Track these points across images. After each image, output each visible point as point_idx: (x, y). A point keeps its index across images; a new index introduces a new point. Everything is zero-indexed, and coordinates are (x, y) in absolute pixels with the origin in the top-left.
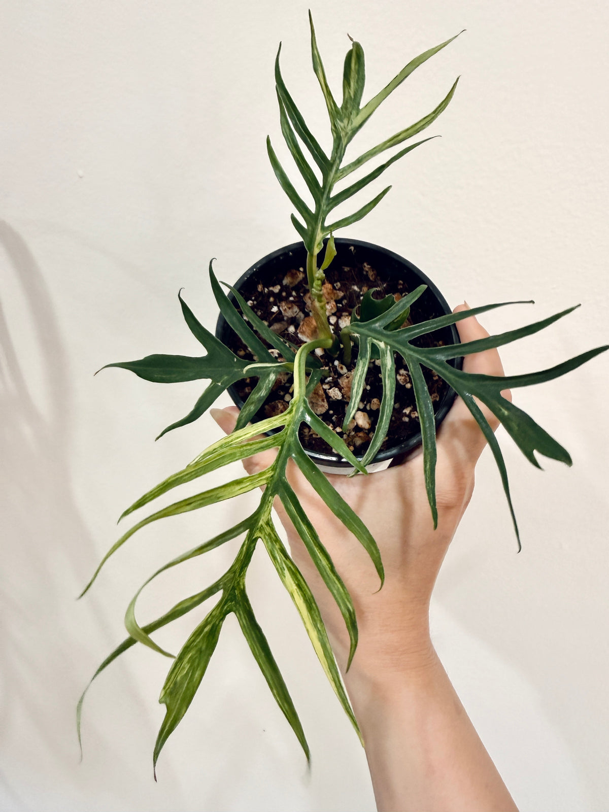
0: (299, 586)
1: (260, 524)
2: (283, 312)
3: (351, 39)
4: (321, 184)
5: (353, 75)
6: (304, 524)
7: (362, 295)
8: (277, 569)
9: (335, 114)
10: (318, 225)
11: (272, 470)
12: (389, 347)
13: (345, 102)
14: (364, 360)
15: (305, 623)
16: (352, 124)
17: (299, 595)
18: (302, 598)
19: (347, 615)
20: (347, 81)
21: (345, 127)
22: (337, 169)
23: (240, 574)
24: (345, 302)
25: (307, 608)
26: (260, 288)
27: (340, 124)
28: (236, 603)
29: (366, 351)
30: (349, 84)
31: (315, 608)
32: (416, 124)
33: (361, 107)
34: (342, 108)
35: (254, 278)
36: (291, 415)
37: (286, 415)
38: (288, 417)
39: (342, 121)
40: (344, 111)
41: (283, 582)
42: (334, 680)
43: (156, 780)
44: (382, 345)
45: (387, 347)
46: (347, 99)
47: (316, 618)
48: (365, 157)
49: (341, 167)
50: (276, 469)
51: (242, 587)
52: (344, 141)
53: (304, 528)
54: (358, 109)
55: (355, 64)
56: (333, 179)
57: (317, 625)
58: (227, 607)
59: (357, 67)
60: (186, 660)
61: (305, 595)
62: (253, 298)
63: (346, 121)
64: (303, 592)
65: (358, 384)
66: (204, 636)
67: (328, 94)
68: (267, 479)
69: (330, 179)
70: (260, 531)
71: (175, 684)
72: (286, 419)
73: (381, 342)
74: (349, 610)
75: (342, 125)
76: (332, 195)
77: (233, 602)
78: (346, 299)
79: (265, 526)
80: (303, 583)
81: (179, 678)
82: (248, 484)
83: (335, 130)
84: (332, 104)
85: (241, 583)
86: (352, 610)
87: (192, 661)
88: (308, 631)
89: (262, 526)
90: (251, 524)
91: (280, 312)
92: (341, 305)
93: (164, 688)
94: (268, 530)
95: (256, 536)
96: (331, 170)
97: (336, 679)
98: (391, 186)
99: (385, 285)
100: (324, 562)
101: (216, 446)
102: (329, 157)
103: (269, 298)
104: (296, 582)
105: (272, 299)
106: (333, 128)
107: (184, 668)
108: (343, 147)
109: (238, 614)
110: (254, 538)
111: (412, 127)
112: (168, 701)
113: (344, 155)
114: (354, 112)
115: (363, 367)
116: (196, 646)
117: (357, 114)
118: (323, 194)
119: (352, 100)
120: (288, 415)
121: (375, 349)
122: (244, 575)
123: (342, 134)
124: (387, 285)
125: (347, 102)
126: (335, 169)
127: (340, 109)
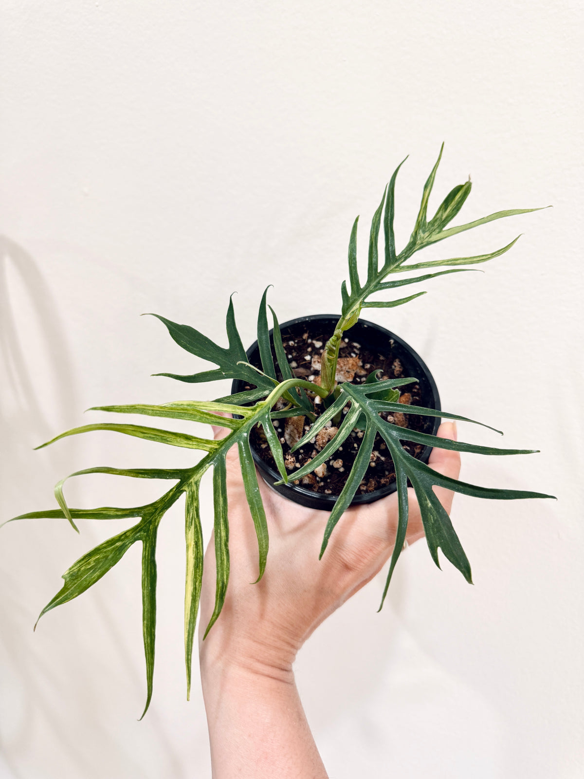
0: (196, 544)
1: (191, 481)
2: (312, 363)
3: (469, 178)
4: (379, 270)
5: (453, 203)
6: (222, 497)
8: (186, 521)
9: (421, 224)
10: (360, 299)
11: (218, 444)
12: (361, 409)
13: (435, 220)
14: (336, 408)
15: (187, 575)
16: (430, 238)
17: (193, 550)
18: (194, 555)
19: (220, 585)
20: (445, 206)
21: (423, 238)
22: (399, 265)
23: (159, 513)
25: (195, 565)
26: (305, 336)
27: (421, 234)
28: (147, 535)
29: (342, 404)
30: (446, 209)
31: (201, 568)
33: (444, 229)
34: (429, 223)
35: (304, 326)
36: (254, 413)
37: (249, 410)
38: (250, 413)
39: (424, 232)
40: (430, 226)
41: (186, 533)
42: (189, 632)
43: (34, 631)
44: (357, 405)
45: (359, 408)
46: (438, 219)
47: (198, 576)
48: (423, 265)
49: (402, 265)
50: (222, 446)
51: (156, 524)
52: (417, 247)
53: (221, 499)
54: (442, 229)
55: (459, 198)
56: (391, 270)
57: (196, 582)
58: (140, 535)
59: (459, 200)
60: (93, 559)
61: (198, 553)
62: (296, 341)
63: (427, 234)
64: (197, 550)
65: (321, 423)
66: (114, 549)
67: (425, 208)
68: (211, 449)
69: (389, 270)
70: (188, 486)
71: (79, 570)
72: (247, 413)
73: (358, 403)
74: (223, 583)
75: (422, 235)
76: (383, 281)
77: (145, 534)
79: (193, 484)
80: (200, 542)
81: (82, 569)
82: (194, 443)
83: (415, 236)
84: (423, 218)
85: (157, 521)
86: (225, 583)
87: (97, 561)
88: (186, 582)
89: (191, 482)
90: (184, 476)
91: (310, 362)
93: (70, 569)
94: (194, 488)
95: (183, 489)
96: (393, 264)
97: (191, 632)
98: (425, 292)
100: (223, 534)
101: (185, 403)
102: (397, 253)
103: (308, 347)
104: (196, 540)
105: (309, 349)
106: (414, 235)
107: (89, 564)
108: (414, 250)
109: (144, 545)
110: (181, 489)
112: (68, 579)
113: (410, 256)
114: (437, 231)
115: (332, 413)
116: (105, 552)
117: (439, 232)
118: (378, 277)
119: (440, 222)
120: (251, 411)
121: (349, 405)
122: (162, 515)
123: (419, 242)
125: (436, 221)
126: (397, 264)
127: (427, 223)
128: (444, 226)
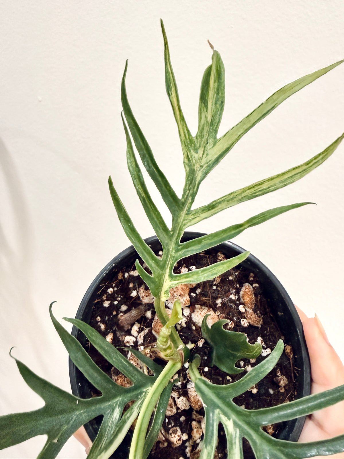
3: (212, 47)
4: (170, 226)
5: (211, 93)
7: (215, 285)
9: (188, 143)
10: (165, 273)
12: (238, 432)
13: (201, 129)
14: (209, 448)
16: (207, 155)
20: (204, 103)
21: (199, 159)
22: (189, 210)
24: (198, 291)
26: (120, 276)
27: (194, 155)
29: (212, 434)
30: (206, 107)
32: (283, 174)
33: (219, 135)
34: (196, 136)
39: (196, 150)
40: (199, 140)
44: (230, 427)
45: (236, 432)
46: (203, 125)
49: (193, 208)
52: (198, 175)
54: (215, 138)
56: (184, 220)
59: (216, 84)
63: (201, 151)
67: (181, 119)
69: (181, 220)
73: (230, 421)
75: (196, 156)
78: (199, 288)
83: (188, 162)
84: (186, 131)
92: (194, 295)
96: (182, 209)
99: (237, 274)
105: (131, 284)
106: (186, 161)
108: (197, 183)
111: (278, 176)
113: (196, 193)
114: (211, 141)
117: (215, 144)
123: (197, 167)
124: (239, 273)
125: (203, 129)
126: (186, 208)
127: (195, 138)
128: (216, 131)
